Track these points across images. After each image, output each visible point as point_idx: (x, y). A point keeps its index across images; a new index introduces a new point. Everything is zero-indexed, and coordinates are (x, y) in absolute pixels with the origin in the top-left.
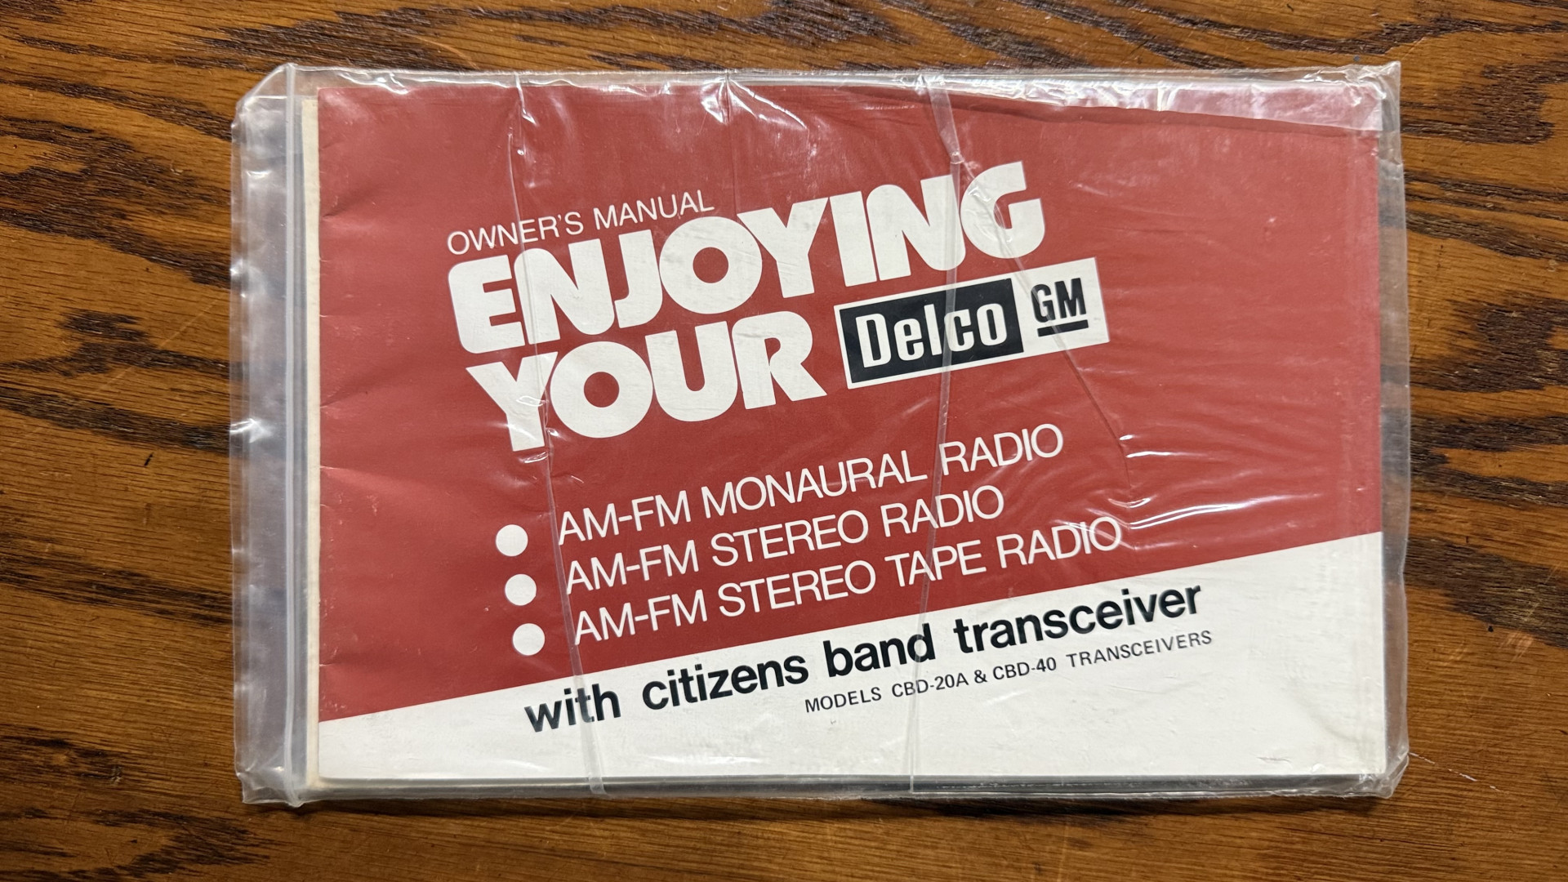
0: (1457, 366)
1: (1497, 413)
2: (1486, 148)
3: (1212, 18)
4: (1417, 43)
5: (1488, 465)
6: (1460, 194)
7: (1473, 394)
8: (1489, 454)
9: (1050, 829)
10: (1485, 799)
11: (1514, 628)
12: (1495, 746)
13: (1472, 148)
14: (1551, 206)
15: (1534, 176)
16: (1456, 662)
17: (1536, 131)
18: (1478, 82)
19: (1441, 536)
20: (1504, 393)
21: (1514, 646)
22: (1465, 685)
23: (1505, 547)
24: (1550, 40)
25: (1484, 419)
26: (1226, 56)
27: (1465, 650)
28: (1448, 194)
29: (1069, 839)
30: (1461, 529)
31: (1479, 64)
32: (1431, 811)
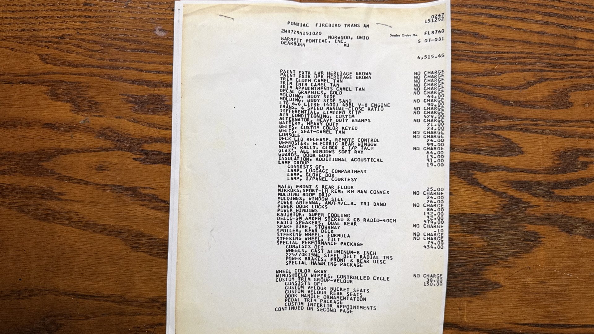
0: (555, 168)
1: (566, 179)
2: (556, 111)
3: (482, 84)
4: (535, 85)
5: (565, 193)
6: (551, 123)
7: (560, 175)
8: (566, 190)
9: (462, 299)
10: (575, 280)
11: (577, 234)
12: (575, 266)
13: (552, 111)
14: (575, 124)
15: (569, 117)
16: (563, 245)
17: (568, 105)
18: (552, 94)
19: (555, 213)
20: (568, 174)
21: (578, 239)
22: (566, 251)
23: (572, 214)
24: (570, 81)
25: (563, 181)
26: (486, 93)
27: (565, 242)
28: (548, 124)
29: (467, 301)
30: (560, 210)
31: (552, 89)
32: (560, 285)
